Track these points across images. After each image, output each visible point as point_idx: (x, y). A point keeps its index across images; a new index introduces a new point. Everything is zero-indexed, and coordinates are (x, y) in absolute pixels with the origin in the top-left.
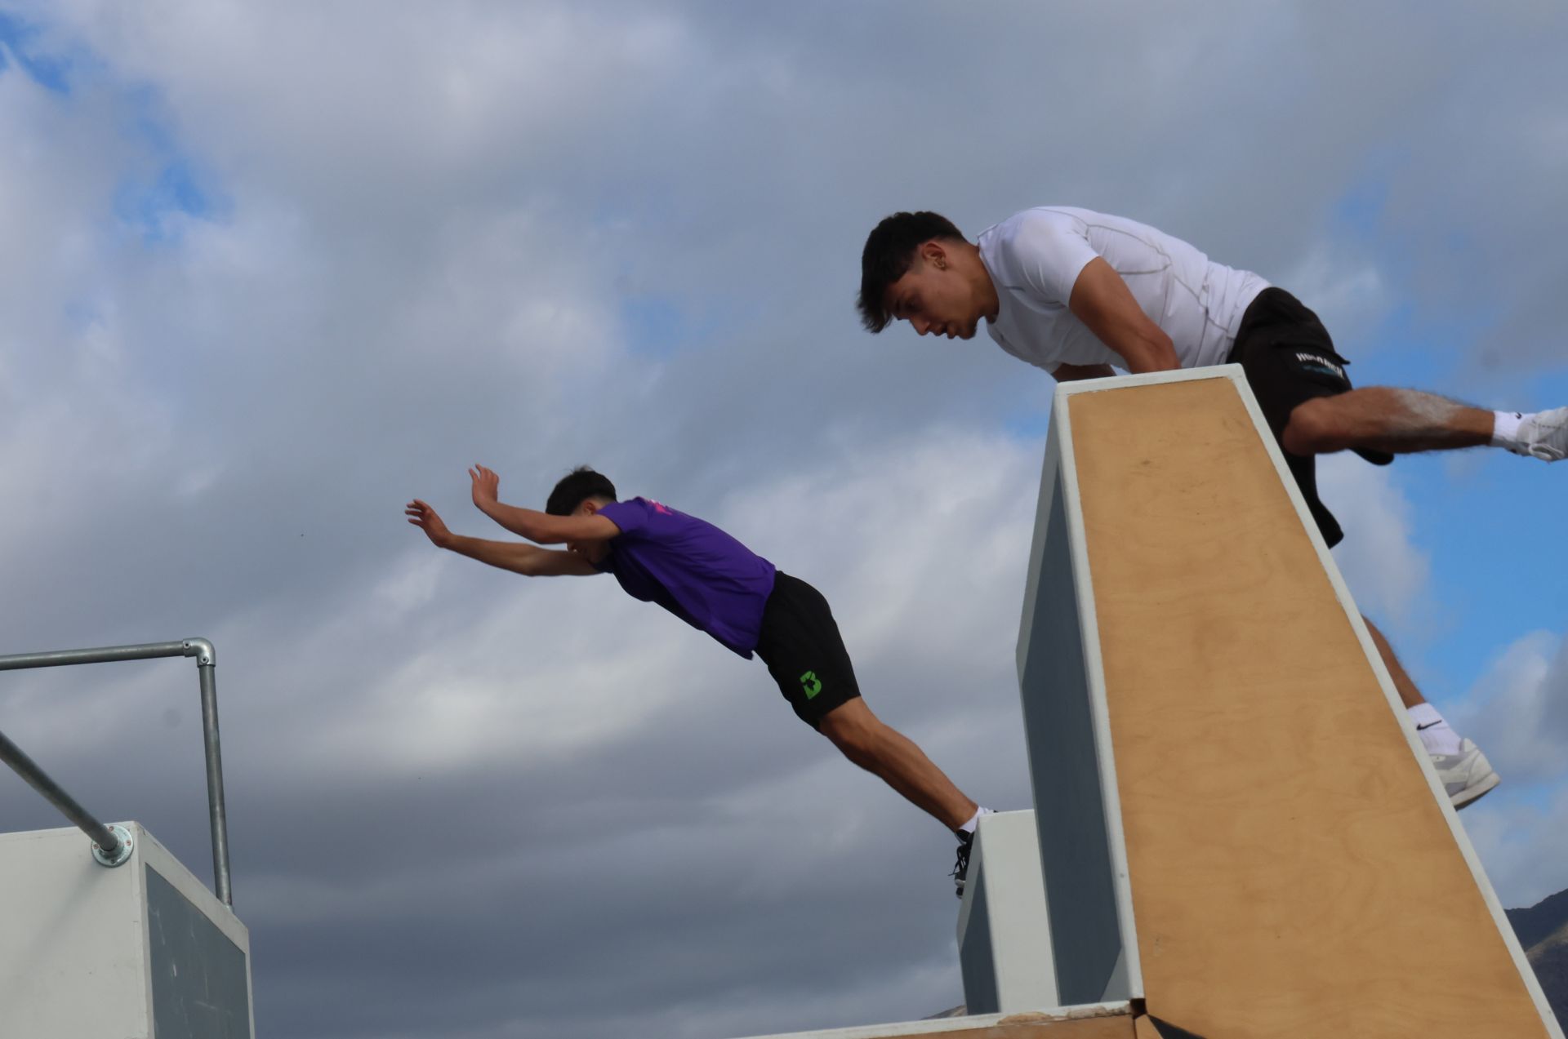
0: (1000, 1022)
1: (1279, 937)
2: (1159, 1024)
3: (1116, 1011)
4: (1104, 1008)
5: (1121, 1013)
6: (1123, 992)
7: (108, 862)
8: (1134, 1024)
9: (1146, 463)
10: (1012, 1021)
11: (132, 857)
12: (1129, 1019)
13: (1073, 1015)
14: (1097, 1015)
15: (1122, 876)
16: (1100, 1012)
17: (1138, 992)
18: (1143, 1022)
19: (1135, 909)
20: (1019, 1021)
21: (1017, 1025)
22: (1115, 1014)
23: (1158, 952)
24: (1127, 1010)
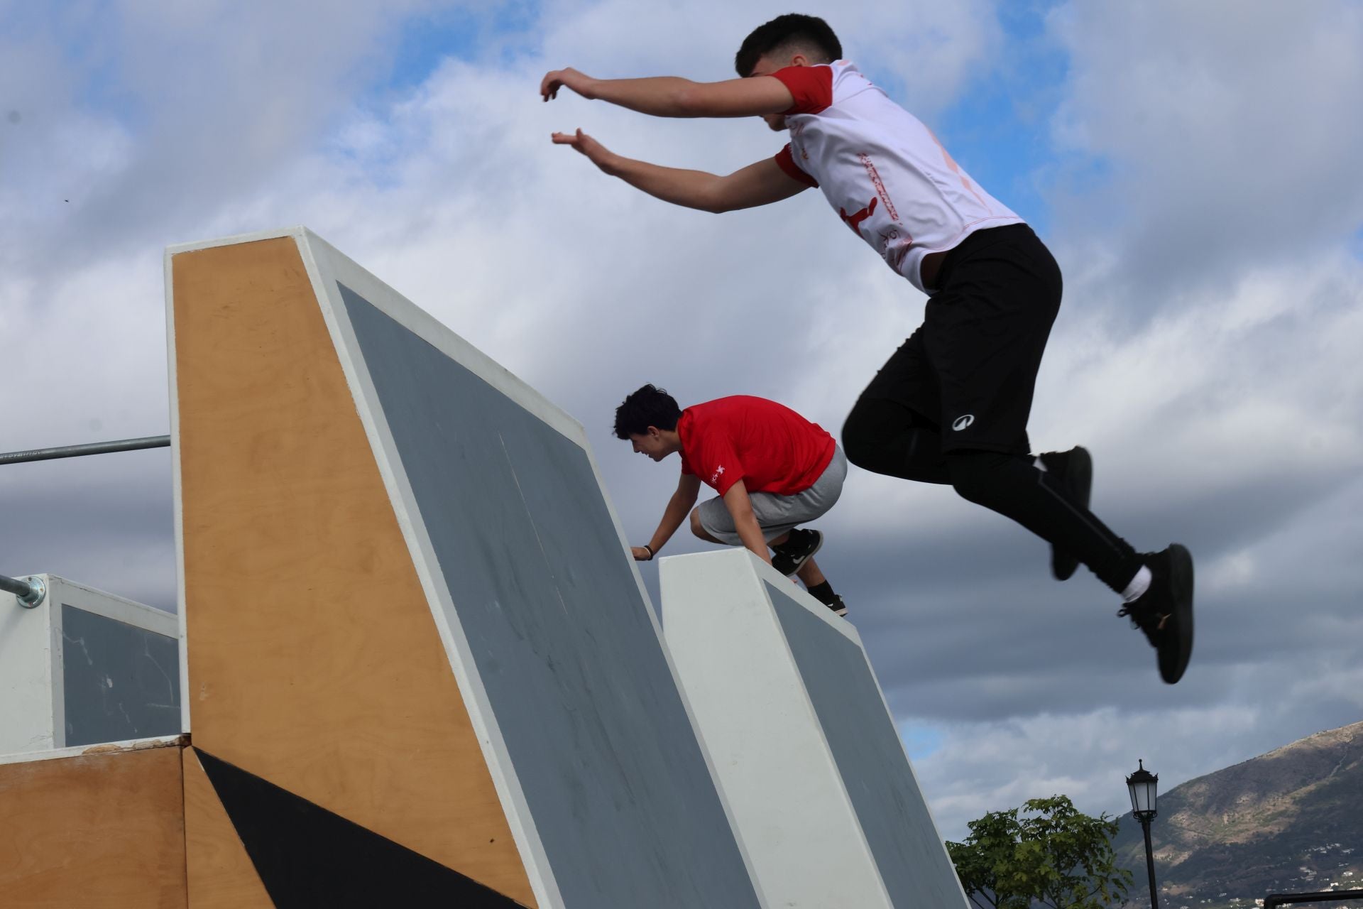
0: (84, 753)
1: (292, 684)
2: (199, 753)
3: (169, 743)
4: (159, 741)
5: (172, 745)
6: (176, 728)
7: (27, 605)
8: (181, 752)
9: (226, 307)
10: (93, 752)
11: (45, 600)
12: (177, 749)
13: (137, 747)
14: (155, 747)
15: (182, 637)
16: (157, 744)
17: (186, 728)
18: (188, 751)
19: (189, 663)
20: (98, 752)
21: (97, 755)
22: (168, 746)
23: (203, 696)
24: (177, 743)
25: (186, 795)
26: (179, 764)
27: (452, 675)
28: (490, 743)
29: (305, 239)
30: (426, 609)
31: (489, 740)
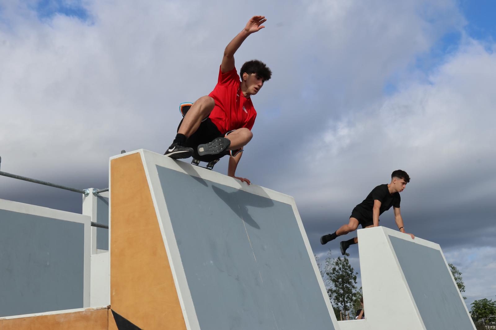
0: (85, 310)
2: (113, 311)
5: (106, 308)
12: (107, 310)
13: (98, 309)
14: (102, 309)
16: (102, 308)
18: (110, 310)
21: (88, 311)
22: (105, 309)
23: (114, 293)
24: (107, 308)
25: (109, 324)
26: (107, 315)
27: (175, 288)
28: (185, 310)
29: (143, 153)
30: (169, 267)
31: (185, 309)
